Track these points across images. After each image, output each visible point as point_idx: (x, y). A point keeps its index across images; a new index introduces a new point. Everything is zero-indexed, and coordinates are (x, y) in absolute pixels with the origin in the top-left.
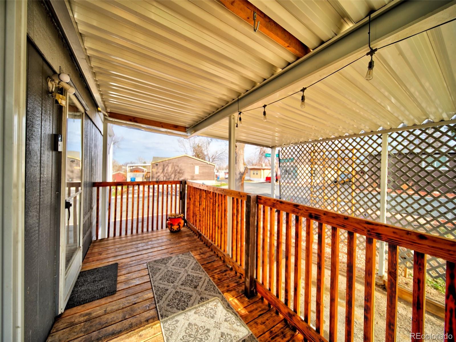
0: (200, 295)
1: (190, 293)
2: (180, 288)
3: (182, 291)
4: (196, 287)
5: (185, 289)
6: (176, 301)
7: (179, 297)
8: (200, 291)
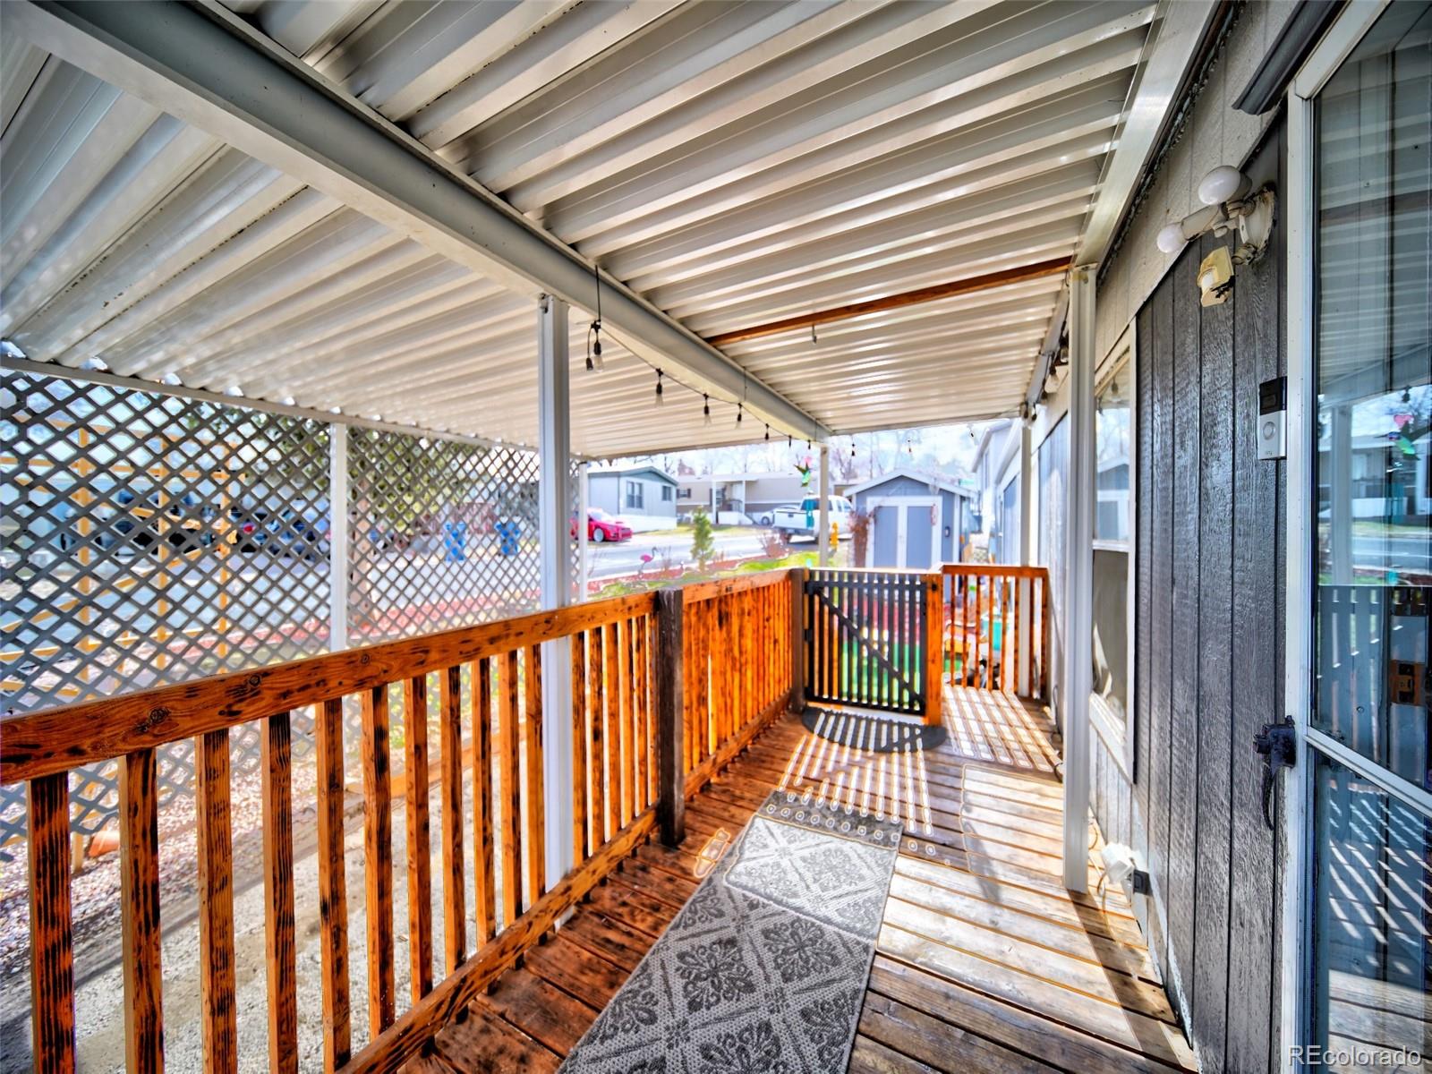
0: (747, 916)
1: (760, 940)
2: (767, 979)
3: (770, 966)
4: (732, 942)
5: (761, 964)
6: (809, 953)
7: (796, 956)
8: (733, 924)
